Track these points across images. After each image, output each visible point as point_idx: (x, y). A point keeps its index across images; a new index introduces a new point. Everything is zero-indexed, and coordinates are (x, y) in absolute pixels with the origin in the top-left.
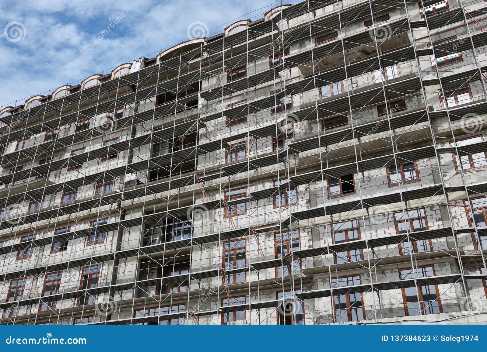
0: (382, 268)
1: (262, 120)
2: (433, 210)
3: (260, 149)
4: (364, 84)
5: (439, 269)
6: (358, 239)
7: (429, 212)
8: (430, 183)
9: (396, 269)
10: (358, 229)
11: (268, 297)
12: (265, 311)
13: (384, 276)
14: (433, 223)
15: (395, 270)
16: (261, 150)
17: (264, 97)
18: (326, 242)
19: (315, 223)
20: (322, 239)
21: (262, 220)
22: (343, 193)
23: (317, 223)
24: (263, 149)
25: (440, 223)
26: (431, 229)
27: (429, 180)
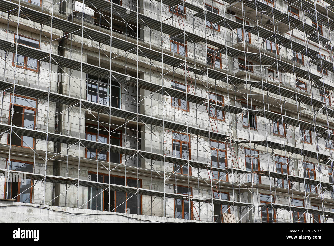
0: (284, 195)
3: (198, 55)
8: (291, 143)
11: (208, 193)
20: (240, 158)
27: (291, 140)
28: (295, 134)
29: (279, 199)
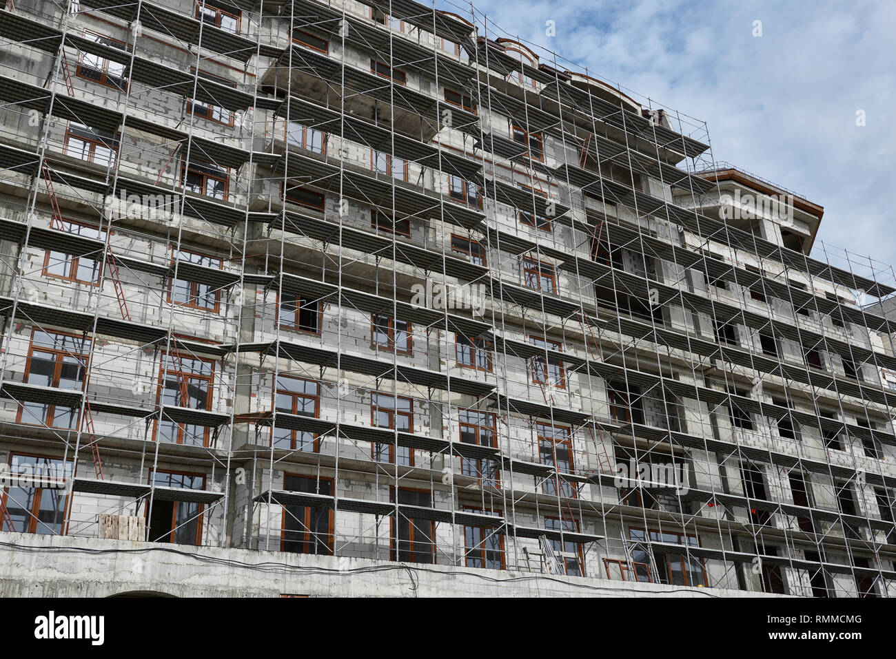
0: (367, 478)
1: (166, 113)
2: (422, 408)
3: (154, 168)
4: (357, 160)
5: (440, 500)
6: (312, 415)
7: (417, 409)
8: (423, 366)
9: (385, 484)
10: (316, 399)
11: (131, 475)
12: (117, 502)
13: (369, 491)
14: (420, 426)
15: (385, 486)
16: (156, 171)
17: (176, 68)
18: (262, 403)
19: (244, 361)
20: (255, 396)
21: (137, 314)
22: (301, 328)
23: (249, 362)
24: (159, 171)
25: (427, 429)
26: (415, 434)
27: (424, 361)
28: (439, 348)
29: (347, 487)
